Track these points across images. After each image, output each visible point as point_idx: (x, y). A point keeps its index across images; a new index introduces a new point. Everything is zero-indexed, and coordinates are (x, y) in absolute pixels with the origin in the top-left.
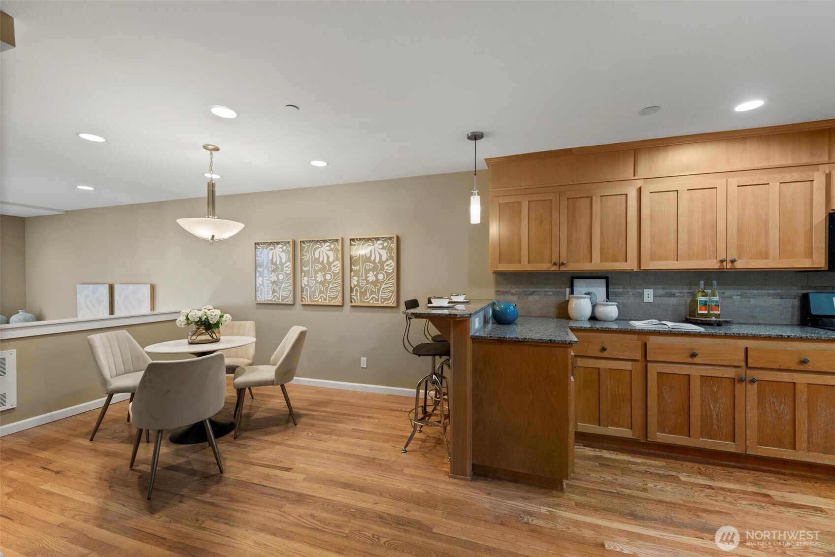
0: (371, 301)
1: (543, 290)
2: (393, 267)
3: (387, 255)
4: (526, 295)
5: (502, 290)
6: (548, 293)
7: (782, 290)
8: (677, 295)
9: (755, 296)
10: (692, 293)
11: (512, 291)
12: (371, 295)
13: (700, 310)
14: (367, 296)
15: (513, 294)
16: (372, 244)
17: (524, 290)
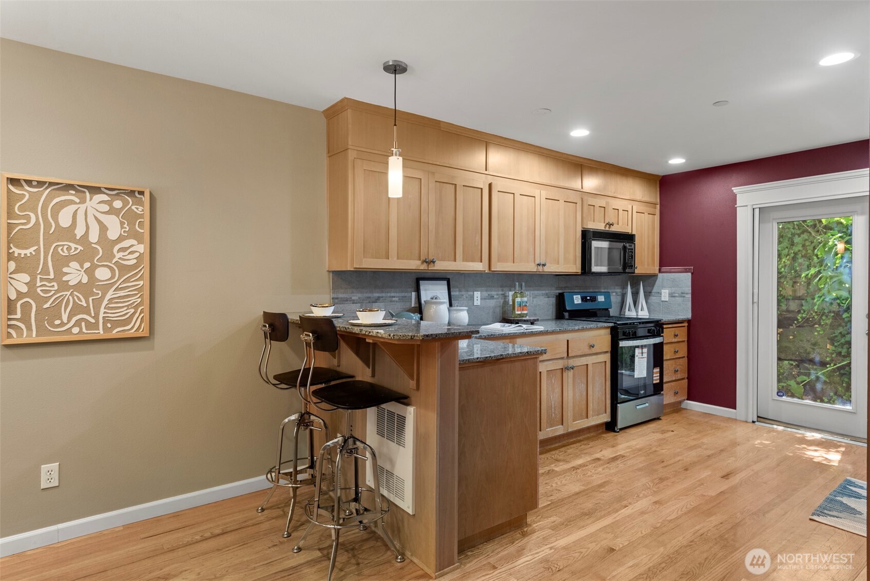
0: (76, 330)
1: (389, 295)
2: (137, 255)
3: (122, 227)
4: (369, 302)
5: (341, 296)
6: (394, 299)
7: (548, 290)
8: (495, 297)
9: (536, 296)
10: (504, 294)
11: (353, 298)
12: (75, 315)
13: (518, 311)
14: (60, 318)
15: (354, 302)
16: (77, 200)
17: (367, 295)
